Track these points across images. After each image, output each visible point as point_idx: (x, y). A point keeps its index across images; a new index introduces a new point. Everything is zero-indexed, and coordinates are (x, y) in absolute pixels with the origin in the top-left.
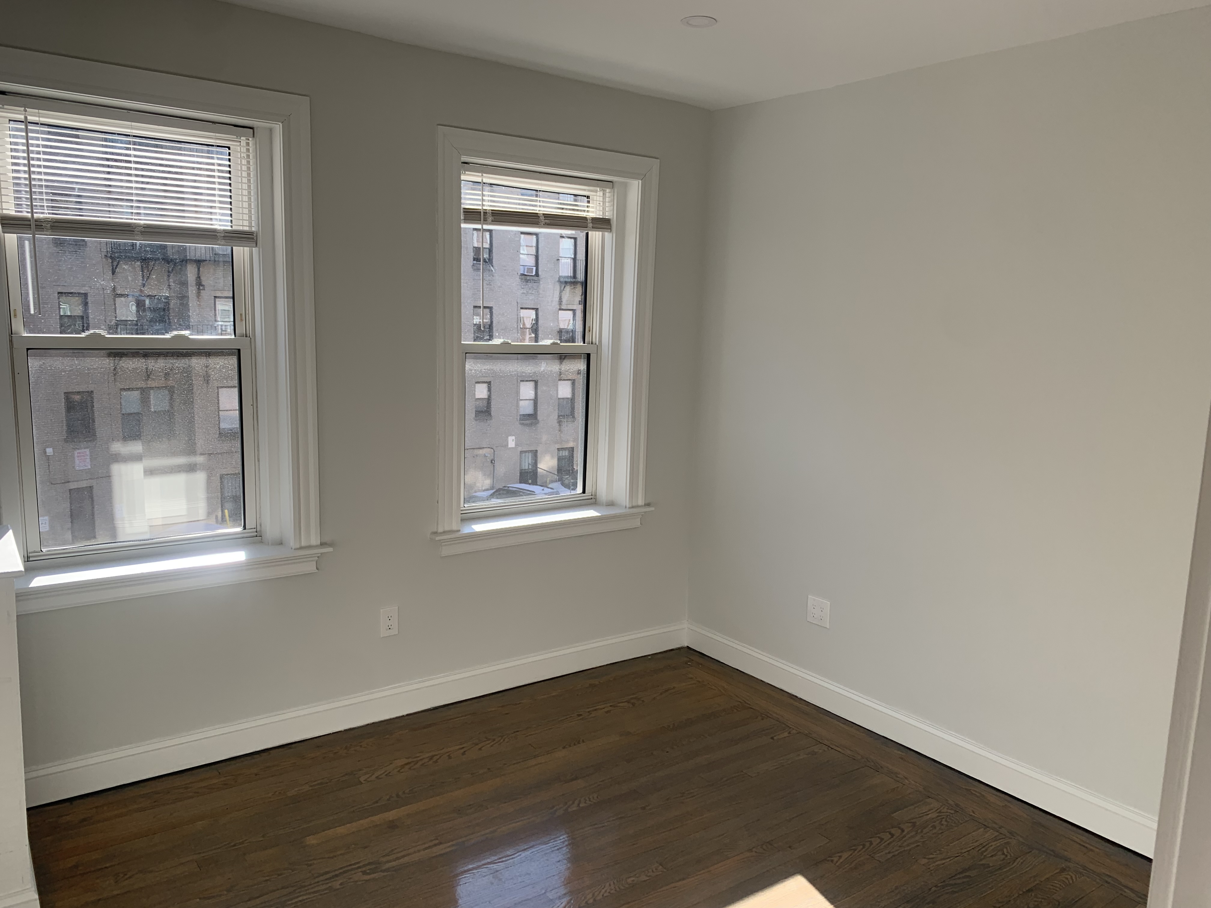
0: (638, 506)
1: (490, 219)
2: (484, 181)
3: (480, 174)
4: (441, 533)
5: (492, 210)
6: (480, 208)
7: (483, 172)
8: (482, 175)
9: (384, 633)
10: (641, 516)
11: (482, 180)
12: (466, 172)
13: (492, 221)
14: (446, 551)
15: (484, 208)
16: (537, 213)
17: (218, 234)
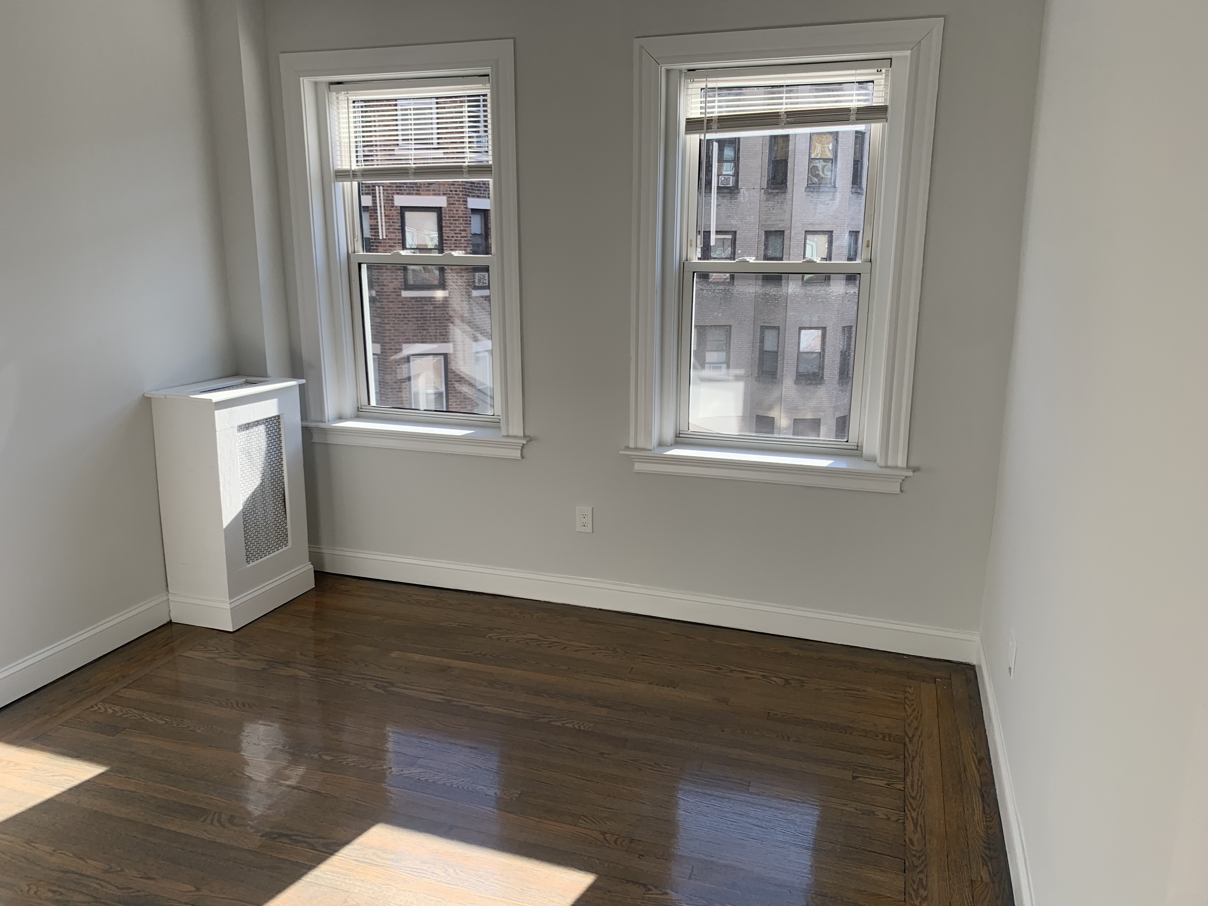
0: (896, 467)
1: (715, 126)
2: (708, 86)
3: (705, 79)
4: (632, 449)
5: (719, 116)
6: (703, 116)
7: (707, 76)
8: (707, 80)
9: (579, 528)
10: (901, 481)
11: (706, 86)
12: (695, 80)
13: (718, 128)
14: (639, 467)
15: (708, 115)
16: (778, 112)
17: (464, 170)
